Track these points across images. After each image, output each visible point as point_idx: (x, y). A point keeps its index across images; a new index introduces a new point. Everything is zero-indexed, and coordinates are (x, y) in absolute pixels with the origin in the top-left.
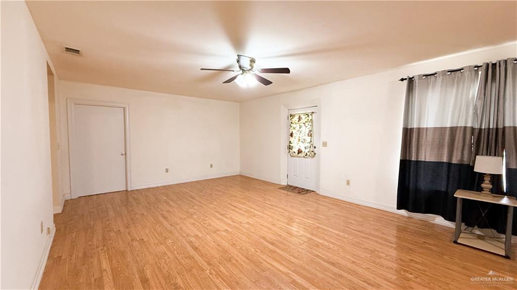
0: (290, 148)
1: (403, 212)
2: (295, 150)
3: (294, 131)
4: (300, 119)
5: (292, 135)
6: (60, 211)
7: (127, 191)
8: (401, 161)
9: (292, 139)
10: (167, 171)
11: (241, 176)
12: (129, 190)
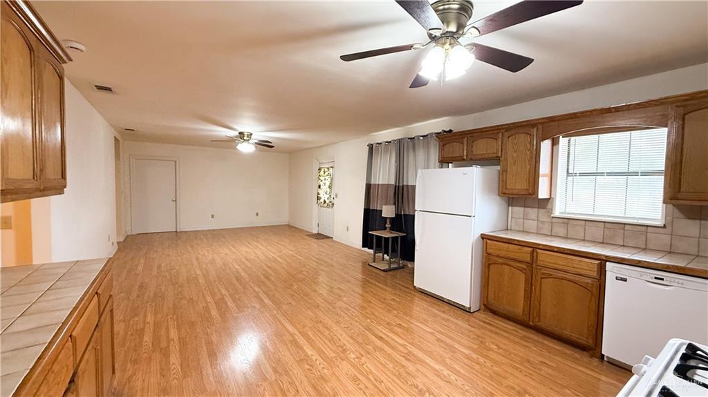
0: (318, 198)
1: (366, 249)
2: (322, 200)
3: (322, 184)
4: (325, 172)
5: (319, 187)
6: (122, 240)
7: (176, 232)
8: (365, 209)
9: (320, 191)
10: (213, 216)
11: (288, 225)
12: (178, 231)
